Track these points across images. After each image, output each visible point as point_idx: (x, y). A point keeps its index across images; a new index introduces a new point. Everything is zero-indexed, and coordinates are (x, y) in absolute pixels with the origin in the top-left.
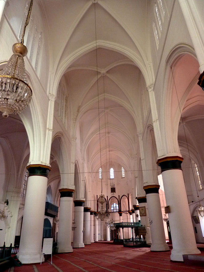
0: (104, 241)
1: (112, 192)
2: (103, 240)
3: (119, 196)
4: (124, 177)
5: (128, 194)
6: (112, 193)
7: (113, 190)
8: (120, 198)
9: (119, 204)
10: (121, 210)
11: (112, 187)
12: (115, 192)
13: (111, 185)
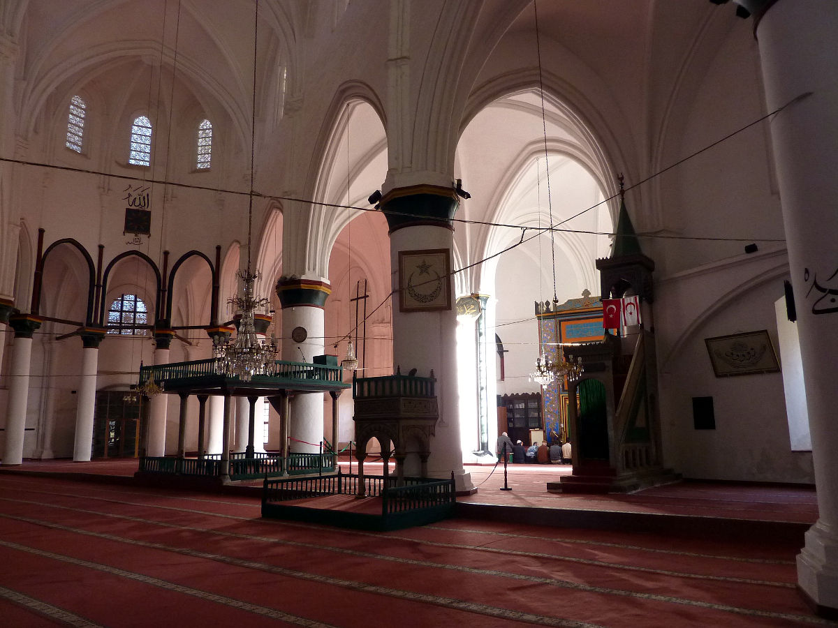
0: (56, 459)
1: (129, 227)
2: (47, 454)
3: (166, 254)
4: (206, 170)
5: (218, 248)
6: (130, 236)
7: (137, 221)
8: (172, 262)
9: (164, 291)
10: (168, 321)
11: (133, 207)
12: (146, 230)
13: (130, 195)
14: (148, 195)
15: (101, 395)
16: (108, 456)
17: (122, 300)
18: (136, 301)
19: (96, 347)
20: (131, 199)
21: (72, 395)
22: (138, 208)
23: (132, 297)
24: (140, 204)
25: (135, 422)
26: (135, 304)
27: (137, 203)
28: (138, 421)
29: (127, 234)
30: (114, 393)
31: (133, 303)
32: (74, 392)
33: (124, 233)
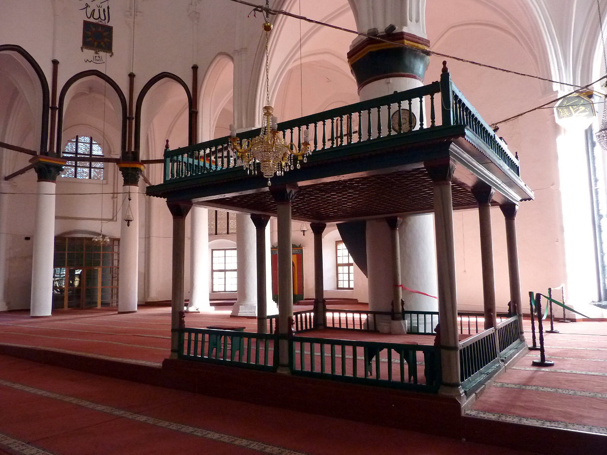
0: (10, 312)
1: (88, 43)
3: (132, 76)
5: (195, 68)
6: (89, 53)
7: (97, 37)
8: (139, 86)
9: (131, 119)
10: (136, 155)
11: (92, 20)
12: (108, 48)
13: (87, 6)
14: (108, 8)
15: (60, 241)
16: (68, 307)
17: (77, 142)
18: (91, 144)
19: (53, 180)
20: (89, 10)
21: (26, 241)
22: (97, 21)
23: (87, 139)
24: (100, 17)
25: (97, 270)
26: (91, 147)
27: (96, 15)
28: (100, 269)
29: (85, 50)
30: (73, 239)
31: (88, 145)
32: (28, 238)
33: (82, 48)
